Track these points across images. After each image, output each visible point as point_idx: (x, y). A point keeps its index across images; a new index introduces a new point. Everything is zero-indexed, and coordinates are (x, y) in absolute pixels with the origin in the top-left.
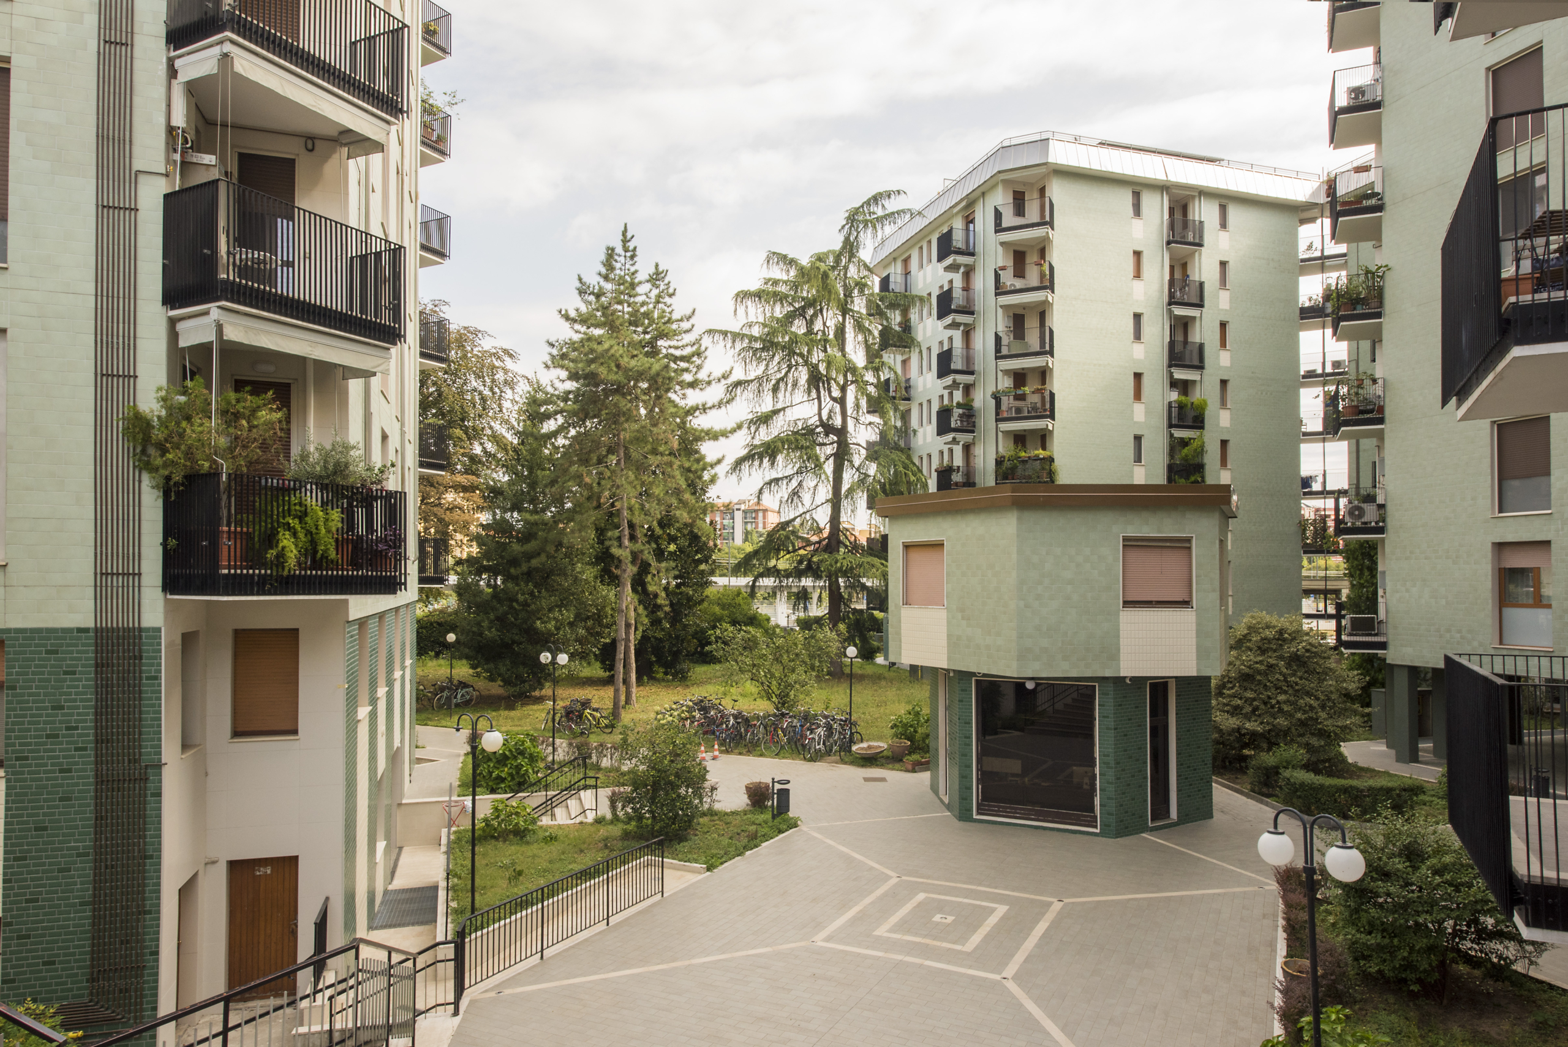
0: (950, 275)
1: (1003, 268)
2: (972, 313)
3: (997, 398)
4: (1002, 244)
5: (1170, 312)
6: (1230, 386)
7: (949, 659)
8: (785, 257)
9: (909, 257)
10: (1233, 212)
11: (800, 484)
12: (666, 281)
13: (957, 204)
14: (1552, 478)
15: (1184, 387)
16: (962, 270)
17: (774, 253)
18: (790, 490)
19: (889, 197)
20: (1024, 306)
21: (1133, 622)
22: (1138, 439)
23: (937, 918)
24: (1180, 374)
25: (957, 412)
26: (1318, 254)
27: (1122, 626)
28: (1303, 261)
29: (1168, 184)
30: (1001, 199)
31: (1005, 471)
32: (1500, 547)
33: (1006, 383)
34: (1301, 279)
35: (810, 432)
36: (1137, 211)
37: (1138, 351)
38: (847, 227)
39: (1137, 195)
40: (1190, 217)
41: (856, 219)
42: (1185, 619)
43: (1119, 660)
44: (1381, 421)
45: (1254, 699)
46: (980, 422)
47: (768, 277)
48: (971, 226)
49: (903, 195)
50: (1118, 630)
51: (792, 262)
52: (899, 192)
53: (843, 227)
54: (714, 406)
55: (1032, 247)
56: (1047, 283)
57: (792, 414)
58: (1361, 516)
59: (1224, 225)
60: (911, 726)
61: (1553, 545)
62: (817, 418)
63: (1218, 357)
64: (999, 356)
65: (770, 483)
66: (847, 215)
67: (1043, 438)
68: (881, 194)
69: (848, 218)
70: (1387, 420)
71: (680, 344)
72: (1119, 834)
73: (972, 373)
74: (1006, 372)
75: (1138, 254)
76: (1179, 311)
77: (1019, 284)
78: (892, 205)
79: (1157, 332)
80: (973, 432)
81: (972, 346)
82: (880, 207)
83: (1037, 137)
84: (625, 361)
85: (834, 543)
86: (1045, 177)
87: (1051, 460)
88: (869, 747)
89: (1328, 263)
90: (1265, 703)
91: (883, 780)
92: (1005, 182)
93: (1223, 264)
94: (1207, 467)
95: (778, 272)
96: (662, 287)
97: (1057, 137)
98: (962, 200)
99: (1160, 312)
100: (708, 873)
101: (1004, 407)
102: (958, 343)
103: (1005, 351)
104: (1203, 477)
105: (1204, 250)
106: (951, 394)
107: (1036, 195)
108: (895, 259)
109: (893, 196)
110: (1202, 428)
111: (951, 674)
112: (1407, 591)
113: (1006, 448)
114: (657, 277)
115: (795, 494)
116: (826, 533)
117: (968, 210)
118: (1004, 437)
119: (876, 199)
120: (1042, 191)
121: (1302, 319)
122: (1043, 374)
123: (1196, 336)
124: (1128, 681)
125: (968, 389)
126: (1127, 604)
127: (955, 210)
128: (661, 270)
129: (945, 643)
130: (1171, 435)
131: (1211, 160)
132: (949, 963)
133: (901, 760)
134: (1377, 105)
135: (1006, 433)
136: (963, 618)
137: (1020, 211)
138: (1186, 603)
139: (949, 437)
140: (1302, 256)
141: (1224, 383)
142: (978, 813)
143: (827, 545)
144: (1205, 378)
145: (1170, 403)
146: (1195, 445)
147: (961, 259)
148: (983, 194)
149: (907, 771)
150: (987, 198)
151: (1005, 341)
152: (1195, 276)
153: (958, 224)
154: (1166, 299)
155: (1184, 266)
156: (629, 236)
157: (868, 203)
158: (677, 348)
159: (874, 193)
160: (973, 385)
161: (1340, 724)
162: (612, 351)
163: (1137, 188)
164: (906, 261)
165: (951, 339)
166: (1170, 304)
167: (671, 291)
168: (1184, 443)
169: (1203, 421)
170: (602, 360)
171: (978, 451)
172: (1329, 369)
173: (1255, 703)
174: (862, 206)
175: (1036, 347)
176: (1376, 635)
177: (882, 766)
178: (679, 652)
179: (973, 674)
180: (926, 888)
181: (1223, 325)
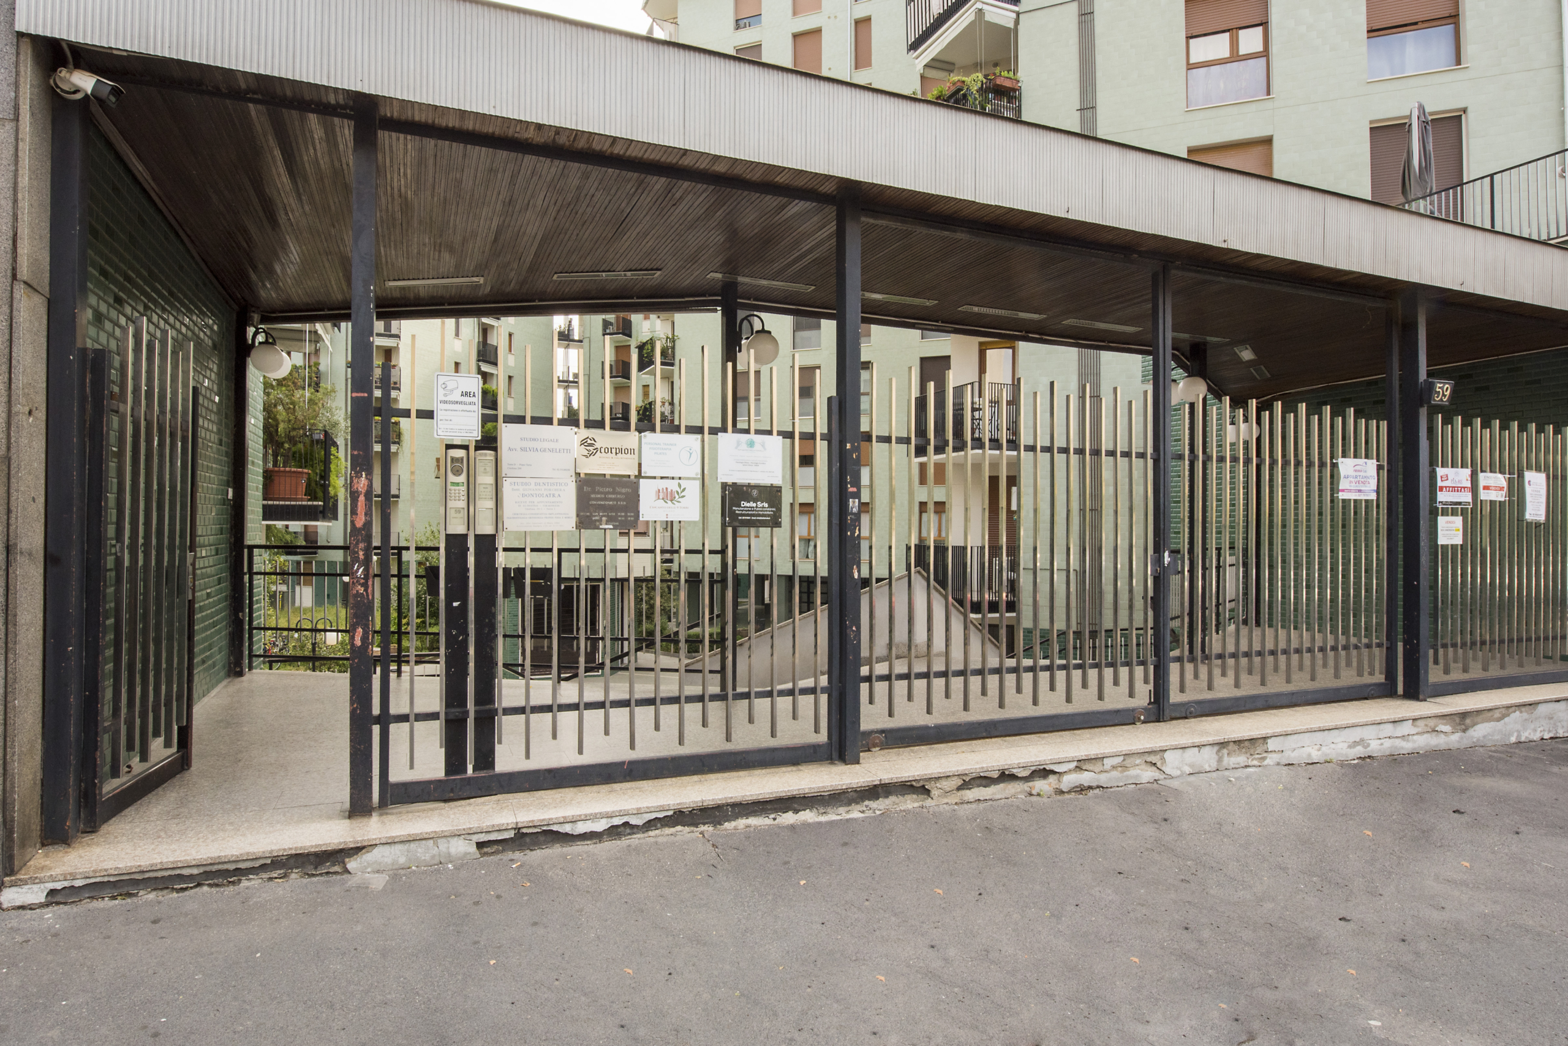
6: (514, 381)
15: (485, 376)
24: (485, 368)
37: (458, 346)
63: (506, 358)
123: (494, 341)
141: (509, 377)
144: (499, 373)
145: (479, 388)
169: (498, 404)
172: (571, 378)
181: (510, 335)
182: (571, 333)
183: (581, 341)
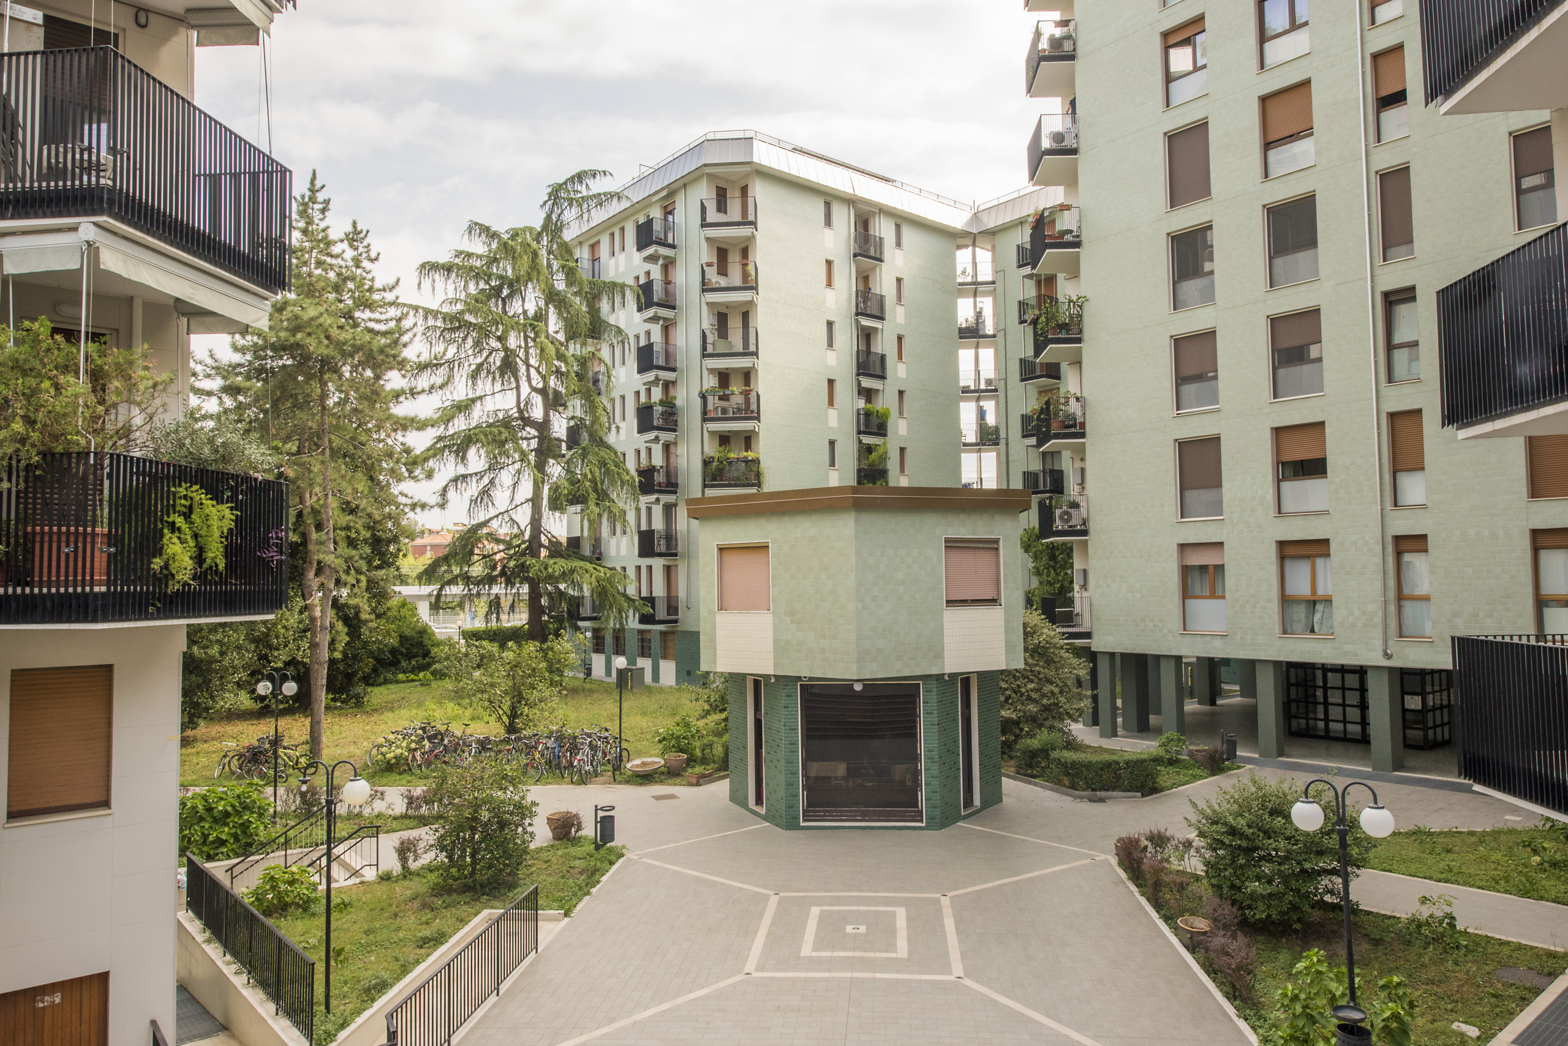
0: (648, 266)
1: (709, 265)
2: (673, 308)
3: (703, 397)
4: (708, 239)
5: (857, 322)
6: (906, 396)
7: (776, 665)
8: (488, 229)
9: (599, 242)
10: (907, 232)
11: (492, 482)
12: (365, 243)
13: (656, 193)
14: (1224, 489)
15: (868, 394)
16: (661, 262)
17: (476, 224)
18: (480, 487)
19: (594, 176)
20: (727, 305)
21: (956, 621)
22: (832, 443)
23: (849, 929)
24: (867, 383)
25: (658, 409)
26: (969, 279)
27: (946, 625)
28: (960, 284)
29: (854, 198)
30: (704, 192)
31: (714, 474)
32: (1183, 547)
33: (711, 382)
34: (959, 300)
35: (506, 423)
36: (828, 222)
37: (831, 358)
38: (550, 203)
39: (828, 205)
40: (871, 232)
41: (557, 195)
42: (994, 616)
43: (943, 658)
44: (1082, 435)
45: (1006, 689)
46: (683, 421)
47: (460, 248)
48: (670, 218)
49: (609, 177)
50: (942, 628)
51: (494, 235)
52: (604, 172)
53: (545, 203)
54: (423, 391)
55: (734, 245)
56: (749, 284)
57: (490, 404)
58: (1068, 521)
59: (899, 244)
60: (684, 738)
61: (1225, 546)
62: (515, 410)
63: (896, 369)
64: (705, 355)
65: (455, 480)
66: (550, 190)
67: (748, 440)
68: (585, 172)
69: (550, 195)
70: (1088, 435)
71: (383, 317)
72: (943, 826)
73: (674, 370)
74: (711, 371)
75: (829, 263)
76: (866, 322)
77: (723, 282)
78: (597, 186)
79: (846, 339)
80: (675, 431)
81: (671, 341)
82: (584, 186)
83: (740, 135)
84: (334, 332)
85: (535, 546)
86: (747, 175)
87: (757, 461)
88: (644, 764)
89: (980, 288)
90: (1015, 692)
91: (672, 797)
92: (711, 177)
93: (899, 280)
94: (890, 473)
95: (478, 247)
96: (361, 250)
97: (759, 136)
98: (663, 189)
99: (848, 321)
100: (567, 920)
101: (710, 407)
102: (657, 337)
103: (710, 349)
104: (887, 483)
105: (884, 266)
106: (649, 391)
107: (738, 194)
108: (580, 243)
109: (598, 177)
110: (885, 435)
111: (773, 680)
112: (1108, 586)
113: (712, 449)
114: (354, 237)
115: (485, 493)
116: (527, 537)
117: (668, 201)
118: (709, 437)
119: (580, 177)
120: (744, 190)
121: (961, 338)
122: (747, 375)
123: (878, 348)
124: (946, 678)
125: (667, 385)
126: (950, 603)
127: (655, 199)
128: (359, 229)
129: (771, 648)
130: (860, 442)
131: (887, 180)
132: (897, 972)
133: (678, 775)
134: (1074, 151)
135: (712, 433)
136: (792, 622)
137: (722, 207)
138: (993, 601)
139: (652, 435)
140: (959, 280)
141: (901, 393)
142: (804, 820)
143: (527, 548)
144: (887, 388)
145: (858, 410)
146: (881, 450)
147: (663, 251)
148: (685, 185)
149: (690, 785)
150: (689, 189)
151: (710, 339)
152: (876, 289)
153: (656, 213)
154: (854, 310)
155: (866, 279)
156: (318, 184)
157: (572, 179)
158: (379, 321)
159: (578, 171)
160: (674, 383)
161: (1076, 707)
162: (321, 320)
163: (829, 198)
164: (594, 247)
165: (648, 333)
166: (857, 314)
167: (373, 255)
168: (870, 449)
169: (886, 430)
170: (308, 330)
171: (681, 450)
172: (983, 386)
173: (1008, 693)
174: (565, 183)
175: (739, 347)
176: (1073, 626)
177: (661, 782)
178: (354, 674)
179: (799, 678)
180: (818, 902)
181: (900, 338)
182: (981, 326)
183: (994, 336)
